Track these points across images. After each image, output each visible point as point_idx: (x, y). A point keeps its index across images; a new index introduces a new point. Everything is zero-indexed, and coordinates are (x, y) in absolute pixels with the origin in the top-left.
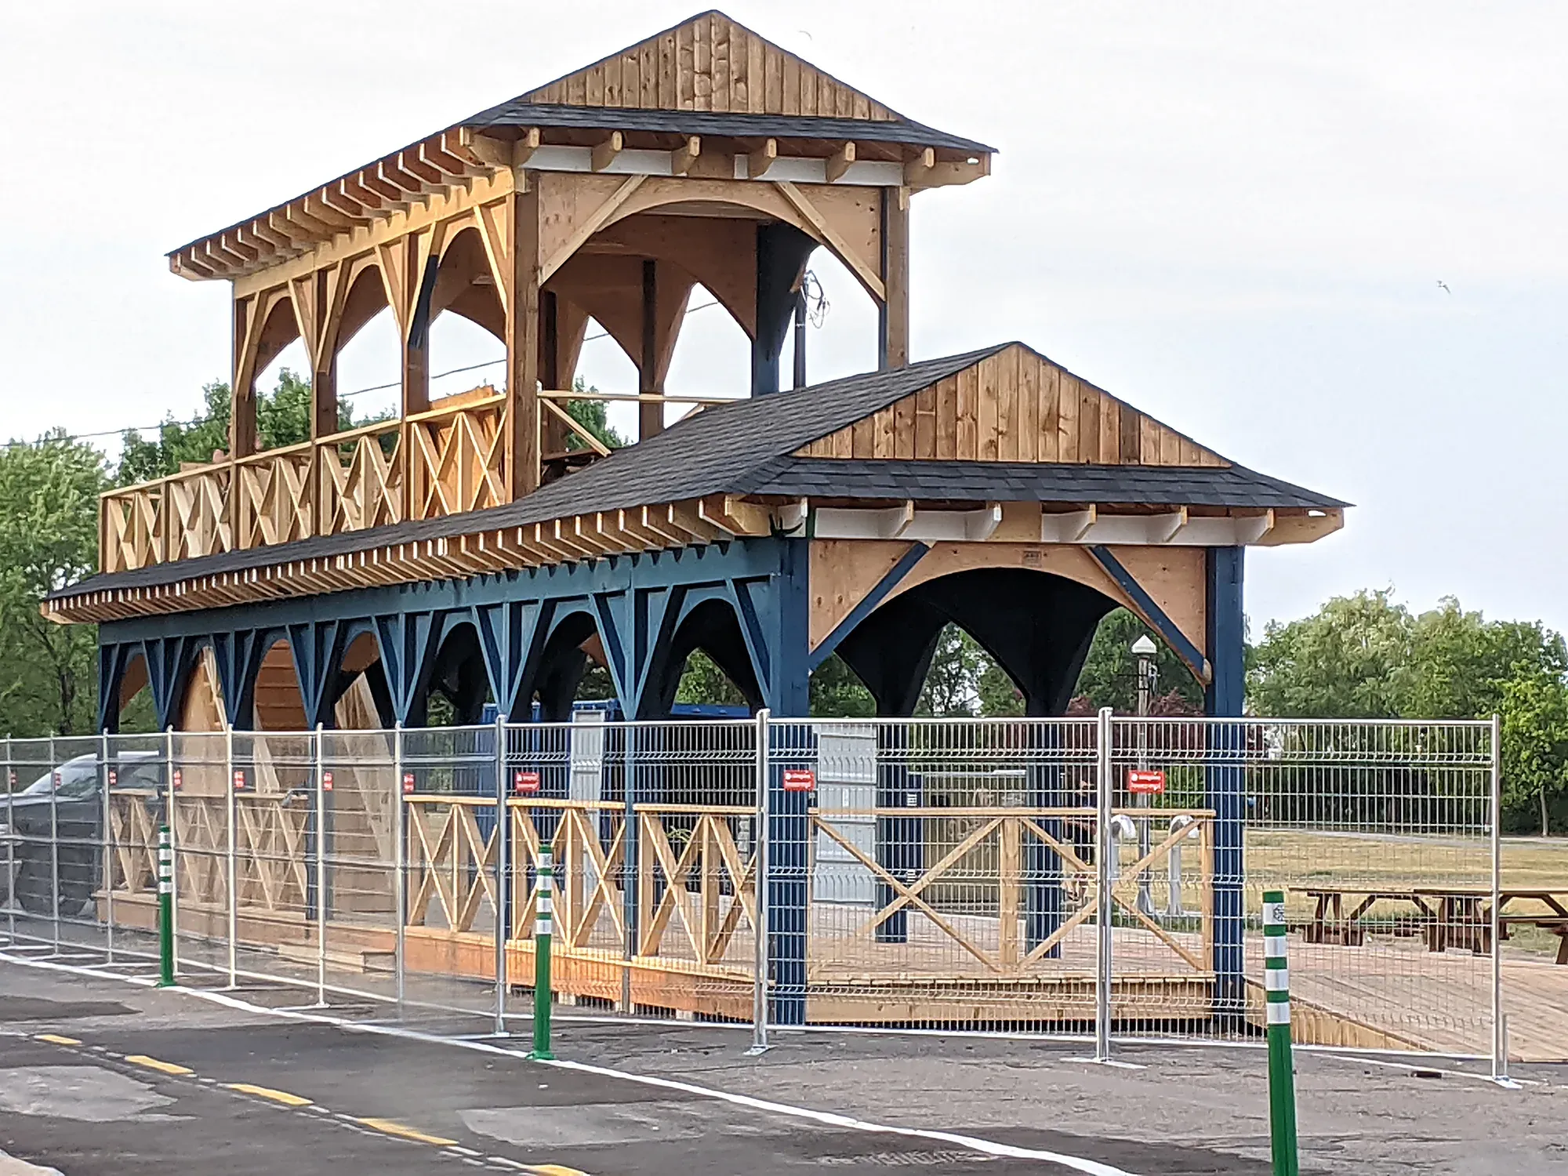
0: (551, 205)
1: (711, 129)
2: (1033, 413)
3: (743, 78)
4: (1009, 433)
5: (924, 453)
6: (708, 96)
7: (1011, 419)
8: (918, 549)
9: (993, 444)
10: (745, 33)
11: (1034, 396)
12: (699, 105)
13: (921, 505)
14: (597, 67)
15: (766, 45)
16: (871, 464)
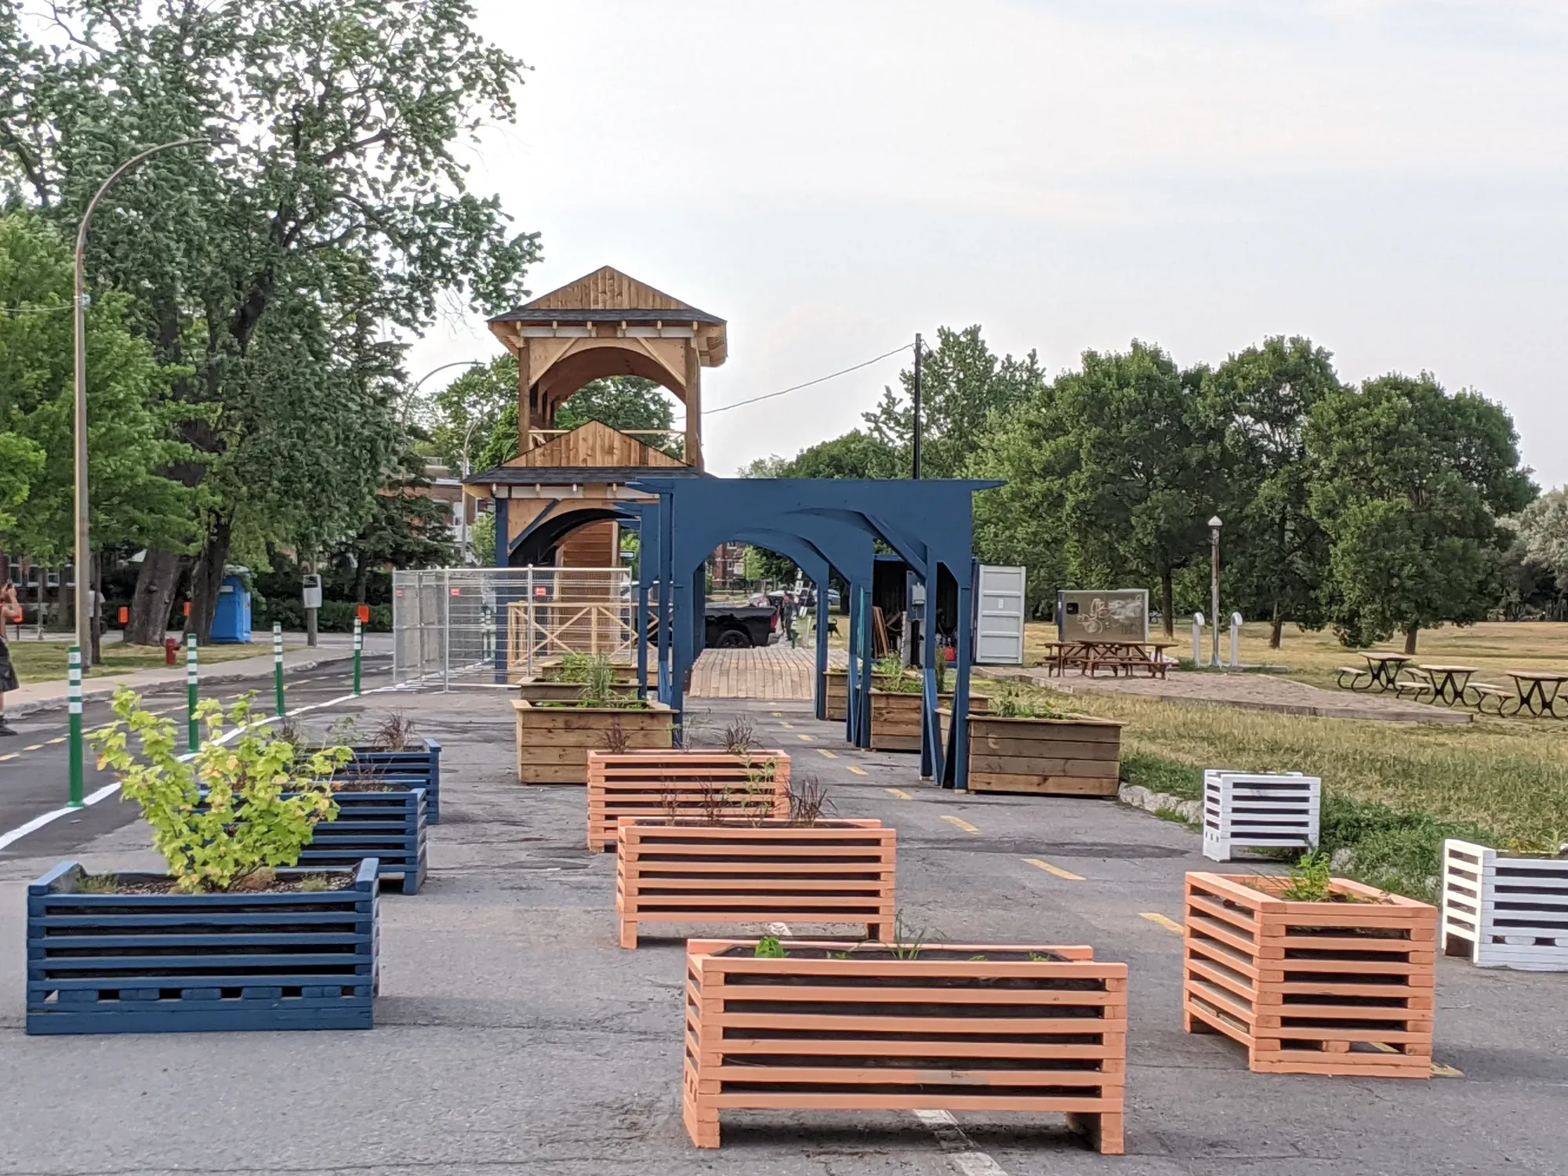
0: (536, 351)
1: (597, 318)
2: (602, 447)
3: (620, 294)
4: (593, 456)
5: (556, 464)
6: (605, 302)
7: (593, 449)
8: (555, 502)
9: (585, 460)
10: (621, 275)
11: (603, 440)
12: (600, 306)
13: (542, 485)
14: (555, 293)
15: (631, 280)
16: (534, 469)
